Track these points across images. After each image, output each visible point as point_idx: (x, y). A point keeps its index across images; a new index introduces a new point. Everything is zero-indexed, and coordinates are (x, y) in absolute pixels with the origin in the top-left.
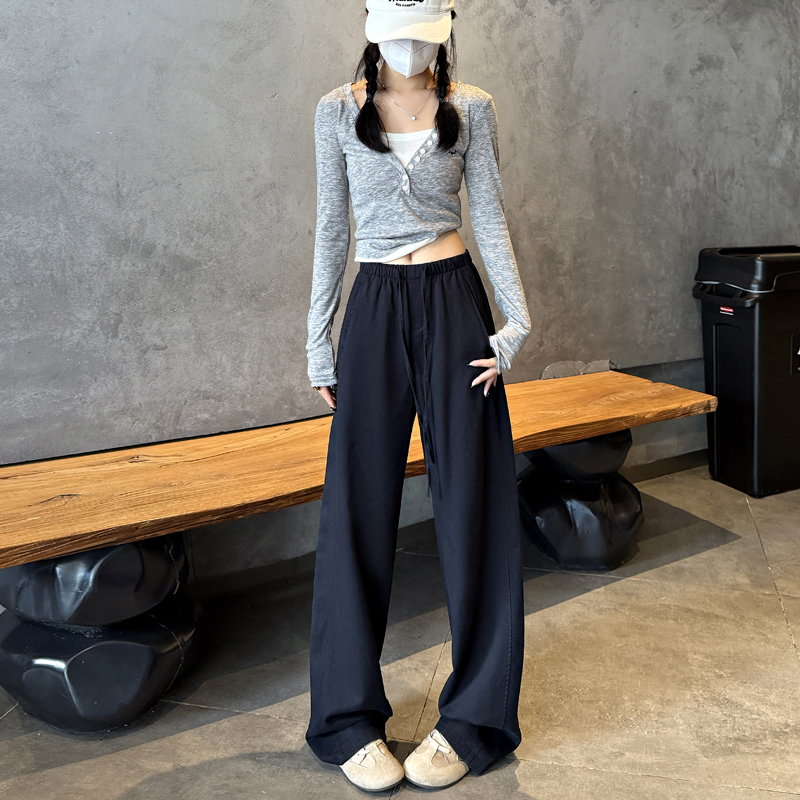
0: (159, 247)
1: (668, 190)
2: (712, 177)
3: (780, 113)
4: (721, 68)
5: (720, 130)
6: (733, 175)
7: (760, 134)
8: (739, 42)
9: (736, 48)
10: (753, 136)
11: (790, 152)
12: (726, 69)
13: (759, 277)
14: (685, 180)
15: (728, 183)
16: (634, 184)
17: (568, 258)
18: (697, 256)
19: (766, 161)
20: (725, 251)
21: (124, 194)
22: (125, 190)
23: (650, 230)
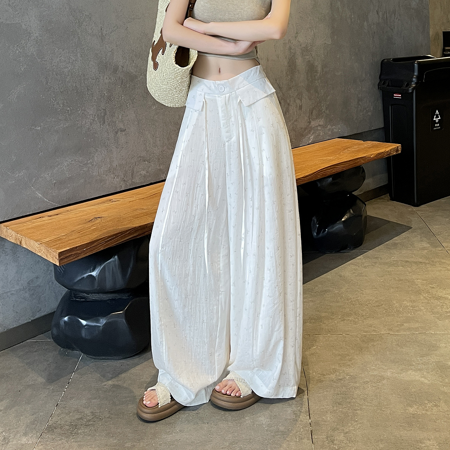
0: (120, 67)
1: (365, 23)
2: (386, 15)
6: (395, 14)
13: (416, 73)
14: (373, 17)
15: (393, 18)
17: (319, 69)
18: (380, 64)
20: (395, 60)
21: (104, 35)
22: (104, 32)
23: (357, 50)
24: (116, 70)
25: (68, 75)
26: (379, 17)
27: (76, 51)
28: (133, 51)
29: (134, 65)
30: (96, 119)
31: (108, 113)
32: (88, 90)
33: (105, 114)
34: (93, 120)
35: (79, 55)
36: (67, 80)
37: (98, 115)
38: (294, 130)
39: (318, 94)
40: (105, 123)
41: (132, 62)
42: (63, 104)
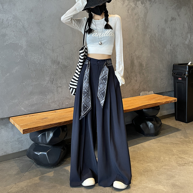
0: (61, 62)
1: (165, 49)
2: (174, 46)
3: (188, 31)
4: (176, 20)
5: (176, 35)
6: (178, 46)
7: (183, 36)
8: (179, 14)
9: (179, 16)
10: (182, 36)
11: (190, 41)
12: (177, 21)
13: (187, 70)
14: (168, 47)
15: (177, 48)
16: (158, 48)
17: (145, 66)
19: (185, 43)
20: (179, 64)
21: (54, 49)
22: (54, 48)
23: (161, 59)
24: (59, 63)
25: (38, 64)
26: (171, 47)
27: (42, 55)
28: (66, 56)
29: (66, 62)
30: (49, 82)
31: (54, 80)
32: (46, 70)
33: (53, 80)
34: (48, 82)
35: (43, 57)
36: (37, 66)
37: (50, 80)
38: (133, 90)
39: (144, 76)
40: (53, 84)
41: (66, 61)
42: (35, 75)
